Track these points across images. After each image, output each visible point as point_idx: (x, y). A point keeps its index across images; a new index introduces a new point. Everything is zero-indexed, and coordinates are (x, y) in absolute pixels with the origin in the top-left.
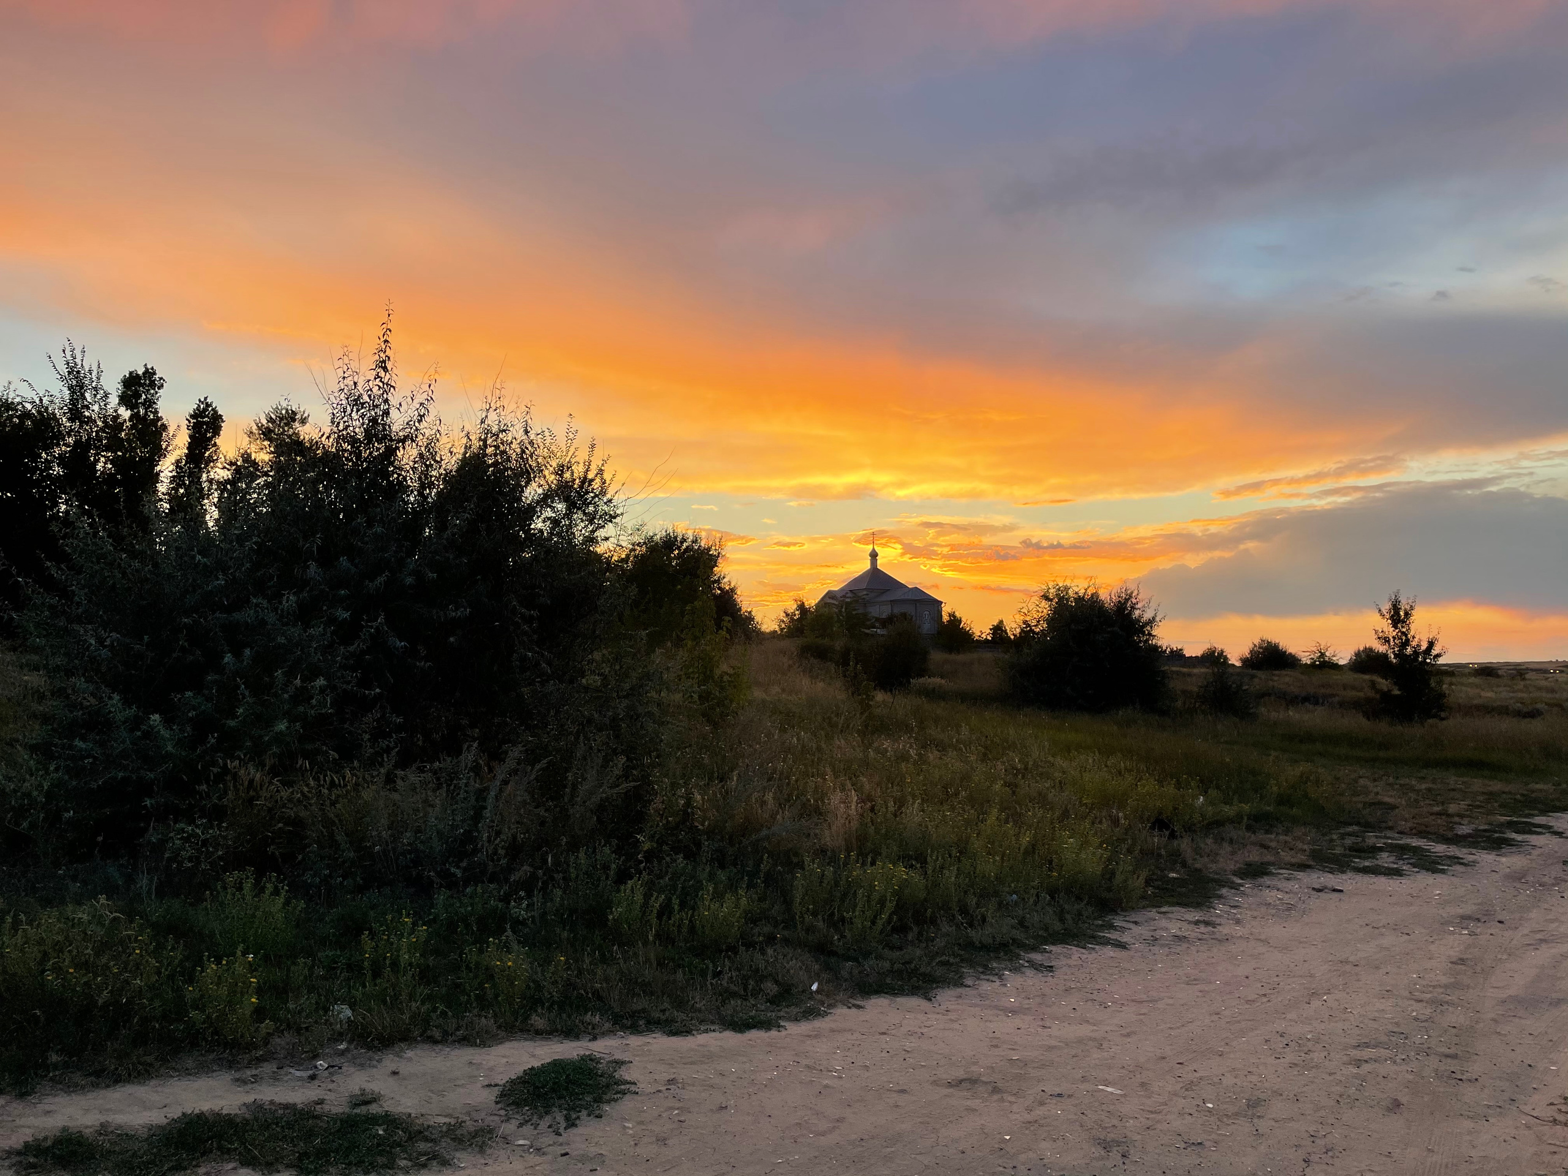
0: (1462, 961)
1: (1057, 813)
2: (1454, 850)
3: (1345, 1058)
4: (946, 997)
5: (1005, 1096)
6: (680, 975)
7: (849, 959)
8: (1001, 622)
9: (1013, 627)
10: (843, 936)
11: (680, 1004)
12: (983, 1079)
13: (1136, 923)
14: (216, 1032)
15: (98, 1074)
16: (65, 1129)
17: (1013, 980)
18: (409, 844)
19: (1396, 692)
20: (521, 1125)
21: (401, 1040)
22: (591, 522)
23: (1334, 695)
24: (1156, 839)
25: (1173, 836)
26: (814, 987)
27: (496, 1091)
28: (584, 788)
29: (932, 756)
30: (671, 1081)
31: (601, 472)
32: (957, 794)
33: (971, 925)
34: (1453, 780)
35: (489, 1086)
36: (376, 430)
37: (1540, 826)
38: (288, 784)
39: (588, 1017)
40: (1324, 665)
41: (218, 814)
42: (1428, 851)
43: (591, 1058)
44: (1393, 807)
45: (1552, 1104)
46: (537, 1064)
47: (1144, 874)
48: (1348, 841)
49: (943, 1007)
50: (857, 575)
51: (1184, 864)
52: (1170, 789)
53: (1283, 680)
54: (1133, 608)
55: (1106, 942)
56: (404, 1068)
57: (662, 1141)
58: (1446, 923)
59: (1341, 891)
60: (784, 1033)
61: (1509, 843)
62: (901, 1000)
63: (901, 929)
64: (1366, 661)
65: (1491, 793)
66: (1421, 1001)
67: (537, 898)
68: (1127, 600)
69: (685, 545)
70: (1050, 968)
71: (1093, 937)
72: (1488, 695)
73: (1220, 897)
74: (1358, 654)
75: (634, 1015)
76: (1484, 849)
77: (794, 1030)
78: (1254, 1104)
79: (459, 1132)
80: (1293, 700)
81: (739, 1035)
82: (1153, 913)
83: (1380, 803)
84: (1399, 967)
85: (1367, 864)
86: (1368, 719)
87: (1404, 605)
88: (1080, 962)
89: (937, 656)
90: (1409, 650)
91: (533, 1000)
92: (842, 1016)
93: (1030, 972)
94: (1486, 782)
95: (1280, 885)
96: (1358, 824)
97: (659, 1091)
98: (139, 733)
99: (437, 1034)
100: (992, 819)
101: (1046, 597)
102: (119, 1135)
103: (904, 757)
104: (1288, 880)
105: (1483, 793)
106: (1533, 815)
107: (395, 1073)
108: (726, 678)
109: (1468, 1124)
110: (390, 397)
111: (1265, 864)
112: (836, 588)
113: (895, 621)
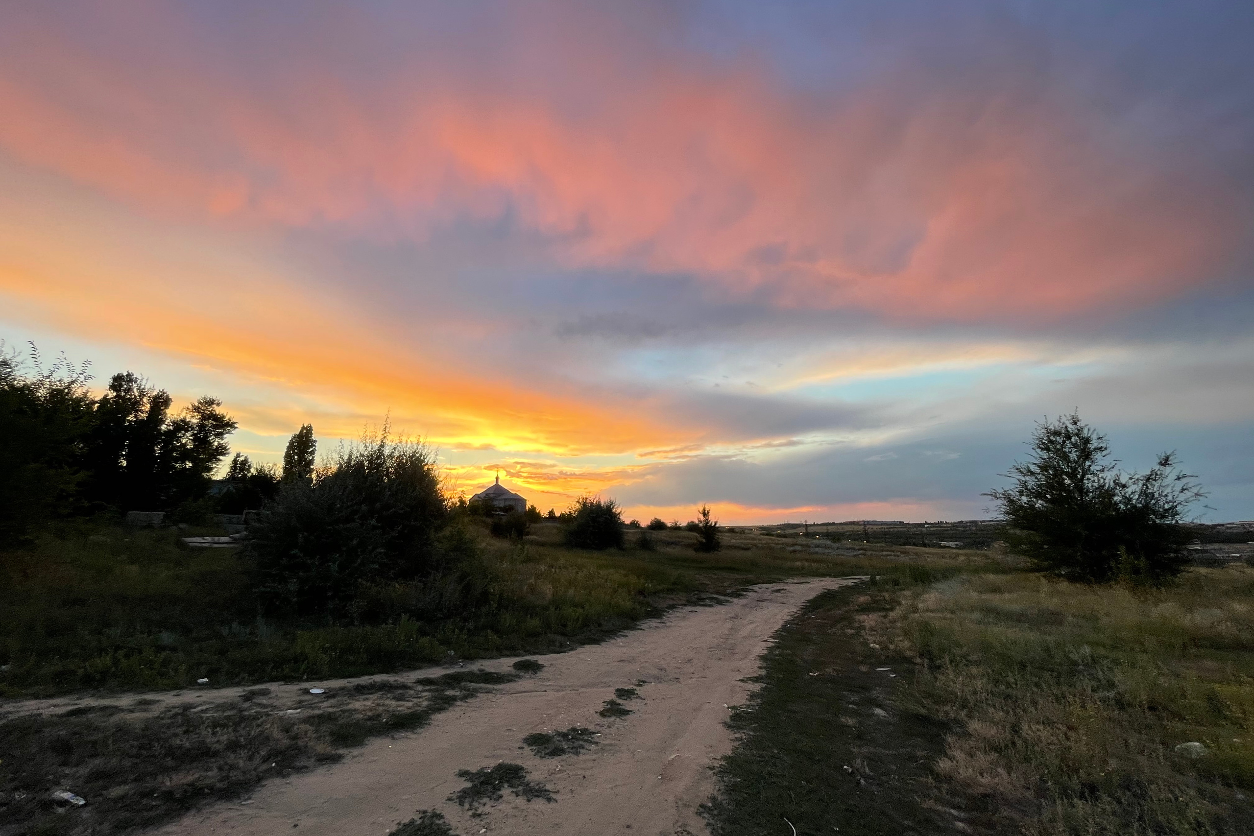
0: (732, 629)
2: (728, 599)
4: (603, 644)
5: (633, 663)
7: (573, 636)
8: (553, 509)
9: (559, 513)
10: (567, 630)
12: (626, 660)
17: (619, 640)
19: (704, 540)
20: (525, 673)
21: (475, 658)
23: (681, 542)
24: (642, 598)
25: (645, 597)
26: (569, 643)
27: (512, 667)
30: (551, 664)
33: (600, 627)
34: (725, 574)
35: (509, 667)
37: (750, 589)
40: (676, 528)
42: (719, 599)
43: (528, 660)
44: (707, 585)
45: (755, 657)
47: (642, 610)
48: (696, 597)
50: (488, 488)
51: (651, 606)
53: (662, 535)
54: (613, 508)
56: (483, 664)
57: (560, 675)
58: (726, 619)
61: (742, 595)
64: (692, 527)
65: (736, 579)
66: (722, 638)
68: (611, 505)
70: (627, 636)
71: (633, 628)
73: (664, 615)
74: (689, 523)
75: (529, 651)
76: (735, 597)
78: (689, 660)
80: (669, 544)
82: (647, 621)
83: (703, 583)
84: (716, 631)
85: (702, 603)
86: (696, 552)
89: (531, 526)
90: (708, 524)
92: (580, 650)
94: (734, 575)
95: (680, 611)
96: (697, 591)
97: (550, 668)
104: (682, 609)
105: (734, 579)
106: (748, 586)
109: (736, 661)
111: (674, 605)
112: (479, 493)
113: (508, 509)
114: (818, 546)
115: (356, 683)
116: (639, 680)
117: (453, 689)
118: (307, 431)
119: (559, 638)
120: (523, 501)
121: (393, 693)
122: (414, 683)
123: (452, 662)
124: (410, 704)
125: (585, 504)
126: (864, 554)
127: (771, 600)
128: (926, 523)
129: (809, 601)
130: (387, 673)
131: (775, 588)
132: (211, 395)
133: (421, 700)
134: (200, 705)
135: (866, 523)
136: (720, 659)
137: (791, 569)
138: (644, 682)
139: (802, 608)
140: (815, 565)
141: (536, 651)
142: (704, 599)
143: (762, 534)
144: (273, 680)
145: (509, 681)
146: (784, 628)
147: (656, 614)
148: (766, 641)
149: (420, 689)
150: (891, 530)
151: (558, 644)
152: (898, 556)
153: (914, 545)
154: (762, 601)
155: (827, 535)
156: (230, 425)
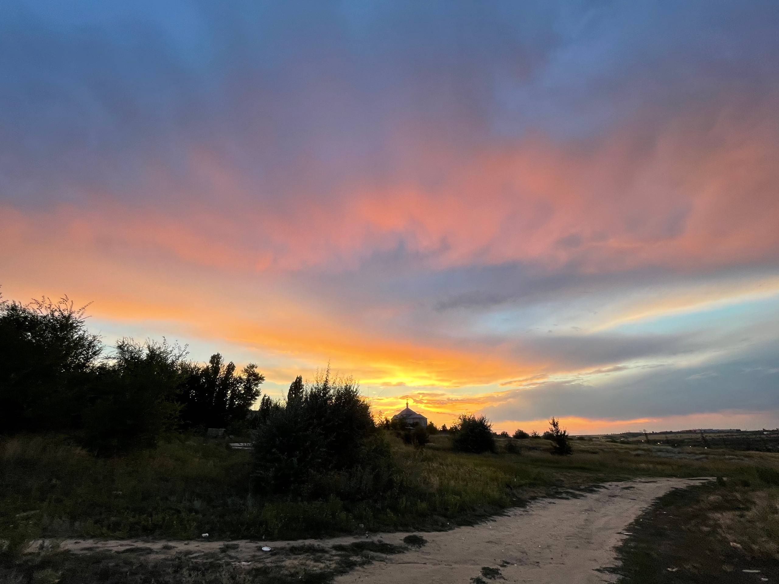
0: (587, 520)
2: (581, 493)
3: (565, 539)
5: (499, 544)
7: (453, 518)
8: (445, 425)
9: (449, 427)
10: (449, 513)
12: (493, 541)
13: (510, 511)
17: (489, 523)
19: (558, 446)
20: (411, 547)
21: (377, 531)
23: (540, 447)
24: (508, 490)
25: (511, 489)
26: (449, 524)
27: (403, 541)
30: (433, 540)
33: (474, 511)
34: (577, 473)
35: (401, 540)
37: (601, 486)
40: (536, 437)
42: (575, 493)
43: (415, 536)
44: (563, 481)
46: (406, 536)
47: (508, 499)
48: (554, 490)
50: (403, 410)
51: (516, 497)
52: (508, 476)
53: (526, 442)
54: (484, 422)
55: (505, 515)
56: (382, 536)
57: (438, 550)
58: (581, 511)
59: (555, 503)
61: (595, 491)
64: (548, 436)
65: (587, 477)
66: (579, 528)
68: (483, 420)
70: (496, 521)
71: (501, 514)
72: (583, 446)
73: (527, 505)
74: (544, 433)
76: (588, 492)
78: (549, 546)
79: (401, 547)
80: (530, 449)
82: (513, 509)
83: (560, 480)
84: (573, 521)
85: (560, 496)
86: (552, 455)
87: (556, 421)
88: (501, 520)
89: (430, 436)
90: (559, 434)
93: (492, 522)
94: (586, 473)
95: (539, 501)
96: (556, 486)
97: (432, 542)
101: (460, 418)
104: (542, 500)
106: (599, 483)
109: (593, 551)
111: (536, 497)
112: (397, 414)
113: (415, 425)
114: (660, 451)
115: (292, 545)
116: (504, 561)
117: (357, 555)
118: (299, 379)
119: (442, 519)
120: (425, 419)
121: (314, 555)
122: (331, 548)
123: (361, 533)
124: (322, 565)
125: (464, 420)
126: (707, 458)
127: (621, 497)
128: (764, 430)
129: (659, 498)
130: (315, 538)
131: (624, 486)
132: (253, 363)
133: (331, 562)
134: (196, 552)
135: (703, 432)
136: (577, 547)
137: (638, 469)
138: (508, 563)
139: (653, 505)
140: (659, 467)
141: (423, 528)
142: (561, 493)
143: (607, 441)
144: (244, 538)
145: (399, 552)
146: (637, 521)
147: (521, 503)
148: (620, 533)
149: (333, 554)
150: (730, 437)
151: (440, 524)
152: (742, 460)
153: (757, 450)
154: (613, 497)
155: (667, 442)
156: (262, 379)
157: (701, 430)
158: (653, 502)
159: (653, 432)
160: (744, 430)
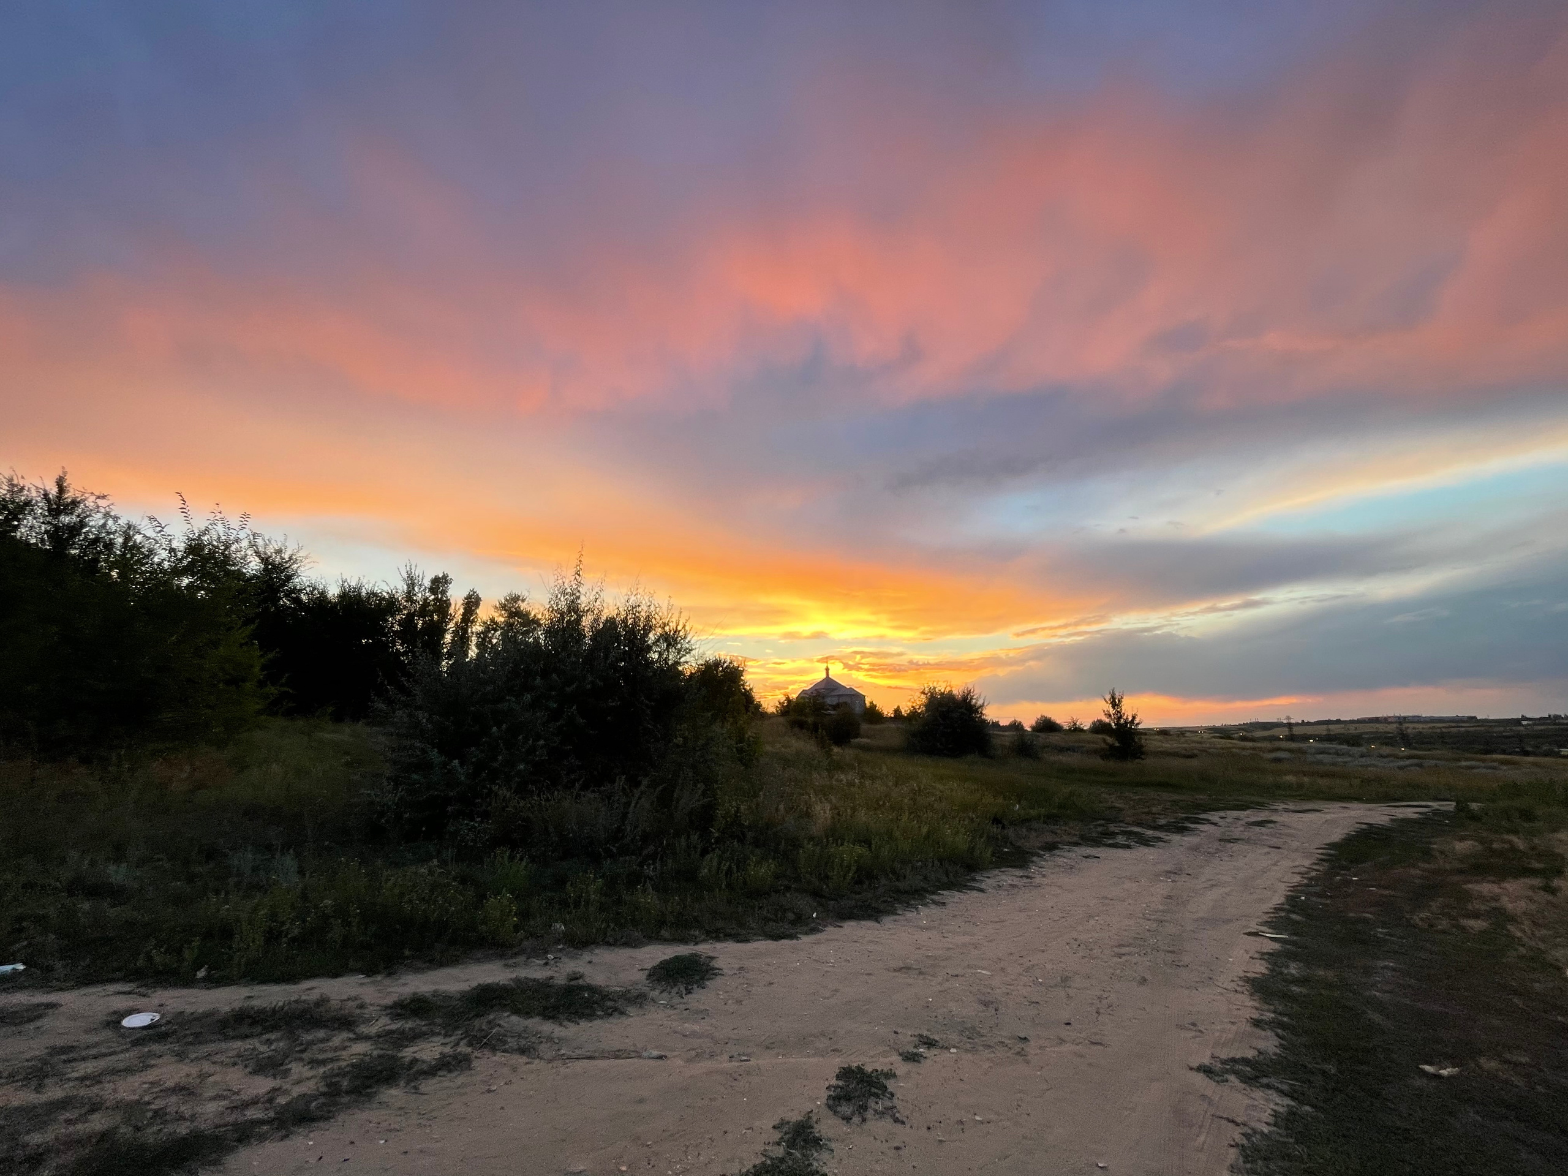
0: (1169, 897)
1: (940, 815)
2: (1158, 834)
3: (1113, 954)
4: (887, 920)
5: (926, 976)
6: (740, 909)
7: (832, 900)
8: (899, 707)
9: (905, 710)
10: (828, 886)
11: (742, 925)
12: (914, 967)
13: (988, 877)
14: (493, 938)
15: (430, 961)
16: (415, 994)
17: (924, 911)
18: (587, 833)
19: (1117, 744)
20: (661, 992)
21: (592, 944)
22: (679, 653)
23: (1083, 747)
24: (995, 830)
25: (1003, 827)
26: (814, 915)
27: (647, 972)
28: (682, 802)
29: (868, 783)
30: (741, 968)
31: (684, 626)
32: (884, 804)
33: (898, 880)
34: (1152, 793)
35: (642, 970)
36: (573, 607)
37: (1203, 819)
38: (523, 799)
39: (692, 932)
40: (1076, 730)
41: (485, 815)
42: (1144, 834)
43: (696, 955)
44: (1121, 810)
45: (1233, 981)
46: (667, 957)
47: (990, 850)
48: (1100, 829)
49: (887, 926)
50: (819, 681)
51: (1011, 844)
52: (1000, 800)
53: (1054, 738)
54: (972, 699)
55: (973, 889)
56: (595, 959)
57: (739, 1002)
58: (1158, 875)
59: (1099, 857)
60: (800, 941)
61: (1186, 829)
62: (863, 923)
63: (859, 882)
64: (1099, 728)
65: (1174, 801)
66: (1150, 920)
67: (658, 865)
68: (968, 695)
69: (725, 665)
70: (944, 904)
72: (1167, 746)
73: (1033, 862)
74: (1094, 723)
75: (717, 931)
76: (1174, 832)
77: (805, 939)
78: (1065, 980)
79: (628, 996)
80: (1062, 750)
81: (776, 943)
82: (996, 872)
83: (1115, 807)
84: (1136, 900)
85: (1111, 842)
86: (1104, 760)
87: (1117, 696)
88: (959, 900)
89: (864, 727)
90: (1122, 721)
91: (661, 923)
92: (831, 931)
93: (933, 906)
94: (1171, 794)
95: (1062, 854)
96: (1103, 820)
97: (735, 974)
98: (446, 771)
99: (611, 940)
100: (905, 818)
101: (923, 693)
102: (444, 997)
103: (851, 784)
104: (1069, 851)
105: (1170, 801)
106: (1198, 814)
107: (590, 962)
108: (751, 739)
109: (1186, 992)
110: (581, 589)
111: (1056, 843)
112: (807, 689)
113: (841, 706)
114: (1317, 753)
116: (921, 1039)
119: (801, 903)
120: (862, 698)
122: (384, 1009)
123: (538, 951)
125: (932, 695)
126: (1420, 766)
127: (1248, 841)
128: (1524, 718)
129: (1332, 846)
131: (1253, 819)
132: (516, 591)
135: (1402, 720)
137: (1278, 786)
138: (930, 1044)
139: (1322, 860)
140: (1323, 782)
141: (735, 931)
142: (1114, 834)
143: (1214, 737)
145: (610, 1013)
146: (1292, 900)
147: (1019, 859)
148: (1255, 934)
150: (1456, 730)
151: (790, 918)
152: (1498, 769)
154: (1229, 841)
155: (1329, 738)
157: (1399, 718)
158: (1322, 854)
159: (1303, 721)
160: (1484, 717)
